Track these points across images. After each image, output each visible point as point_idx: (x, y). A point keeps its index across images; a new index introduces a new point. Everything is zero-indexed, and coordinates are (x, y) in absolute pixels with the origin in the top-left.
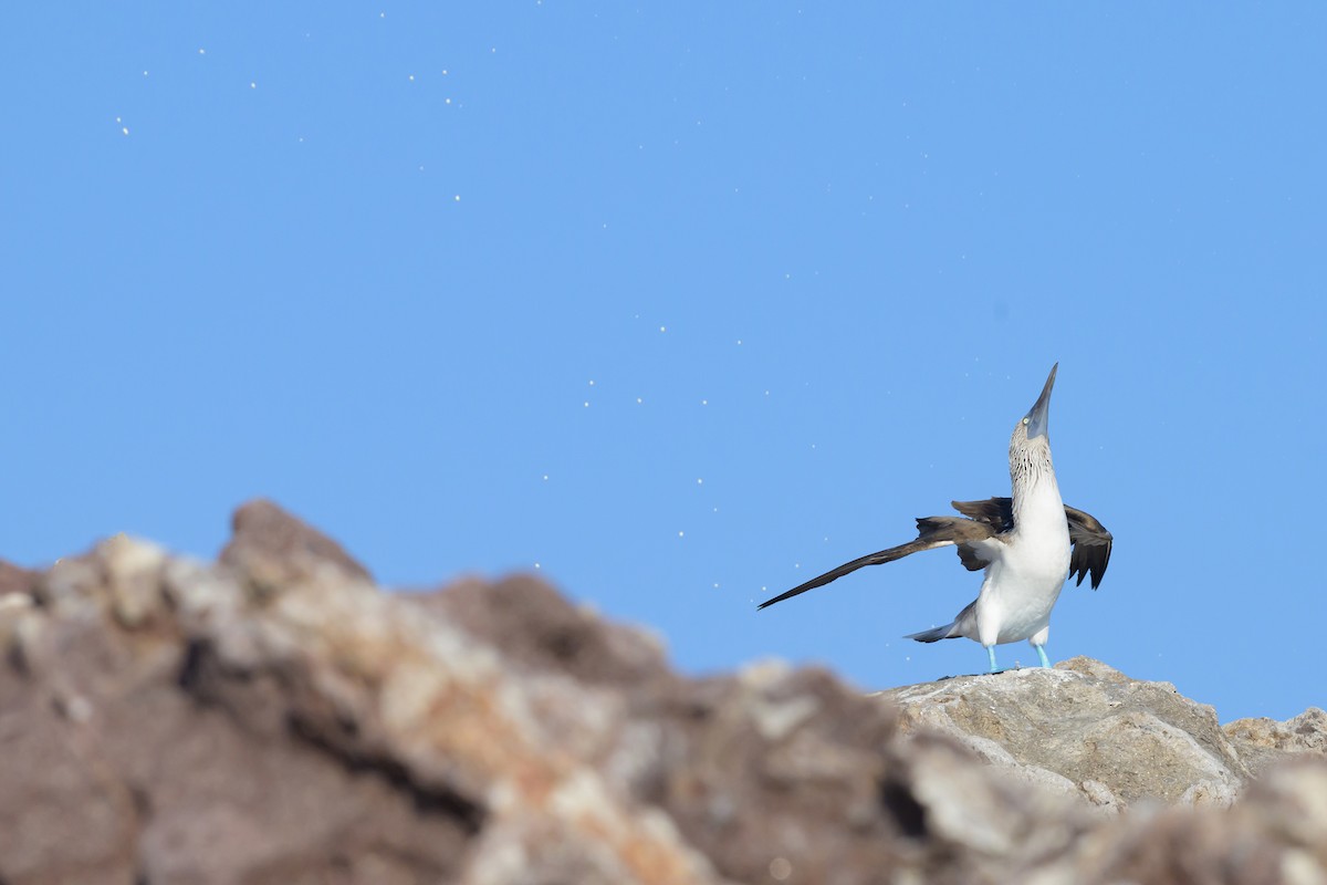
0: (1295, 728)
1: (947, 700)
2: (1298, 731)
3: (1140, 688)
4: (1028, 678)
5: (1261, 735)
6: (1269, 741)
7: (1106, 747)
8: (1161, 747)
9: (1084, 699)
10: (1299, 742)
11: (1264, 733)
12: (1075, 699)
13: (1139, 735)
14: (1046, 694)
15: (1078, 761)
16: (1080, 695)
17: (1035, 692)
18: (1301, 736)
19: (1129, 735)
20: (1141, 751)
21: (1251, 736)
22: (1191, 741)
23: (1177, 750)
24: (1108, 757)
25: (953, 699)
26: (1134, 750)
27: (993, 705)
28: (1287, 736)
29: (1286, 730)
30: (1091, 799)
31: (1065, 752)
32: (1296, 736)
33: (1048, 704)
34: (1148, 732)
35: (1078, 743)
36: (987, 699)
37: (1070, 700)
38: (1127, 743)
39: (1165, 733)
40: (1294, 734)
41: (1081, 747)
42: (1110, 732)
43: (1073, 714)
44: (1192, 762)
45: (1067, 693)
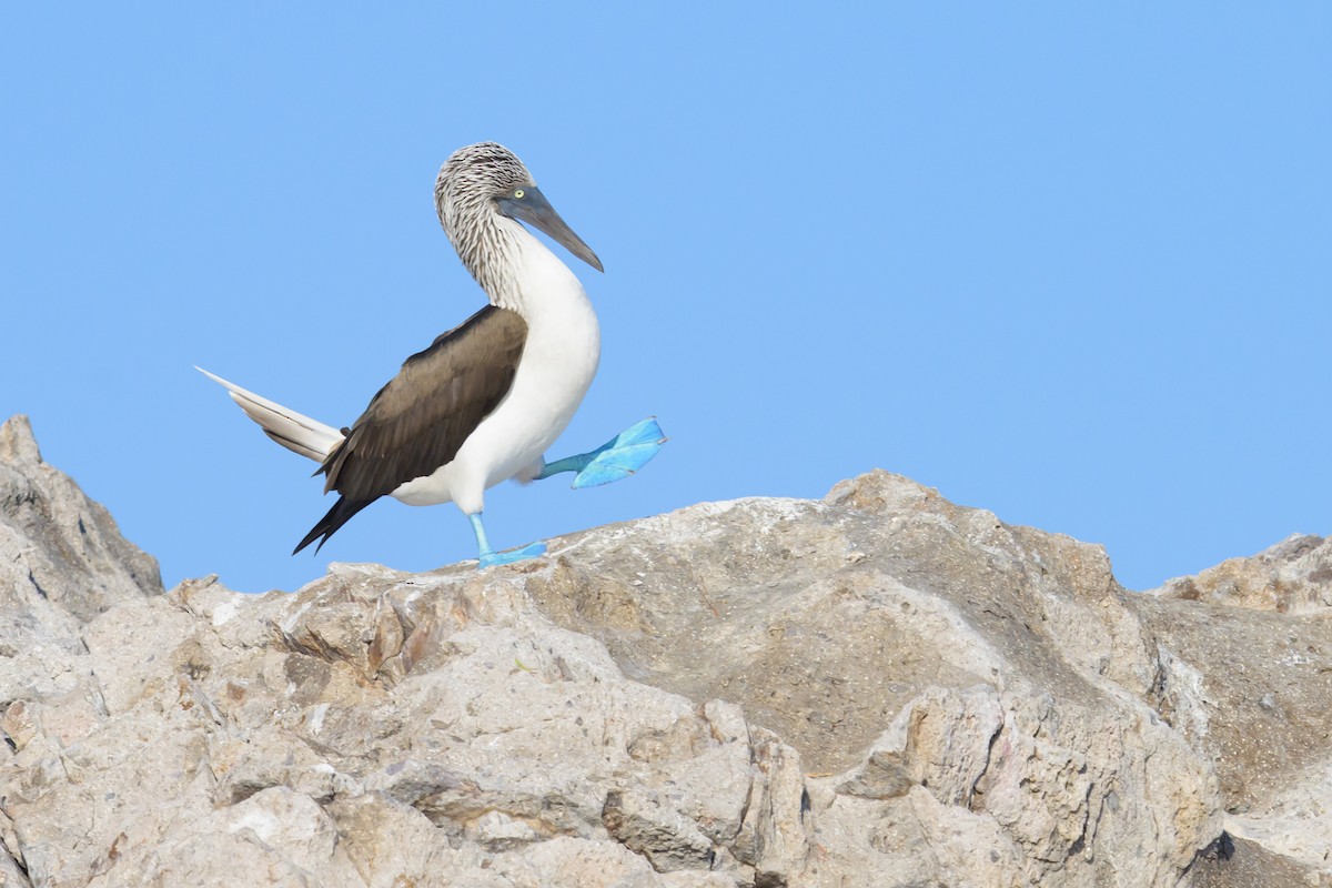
0: (1307, 574)
1: (535, 567)
2: (1313, 578)
3: (904, 525)
4: (722, 518)
5: (1254, 587)
6: (1266, 597)
7: (800, 636)
8: (895, 630)
9: (810, 549)
10: (1313, 596)
11: (1258, 582)
12: (794, 551)
13: (860, 611)
14: (744, 547)
15: (749, 662)
16: (804, 544)
17: (723, 543)
18: (1316, 585)
19: (845, 611)
20: (860, 640)
21: (1238, 591)
22: (954, 617)
23: (927, 635)
24: (799, 654)
25: (545, 566)
26: (849, 638)
27: (645, 569)
28: (1296, 586)
29: (1294, 577)
30: (713, 733)
31: (734, 648)
32: (1308, 586)
33: (745, 563)
34: (876, 605)
35: (759, 630)
36: (637, 560)
37: (785, 553)
38: (840, 627)
39: (906, 605)
40: (1306, 583)
41: (762, 638)
42: (815, 608)
43: (785, 577)
44: (949, 656)
45: (782, 540)
